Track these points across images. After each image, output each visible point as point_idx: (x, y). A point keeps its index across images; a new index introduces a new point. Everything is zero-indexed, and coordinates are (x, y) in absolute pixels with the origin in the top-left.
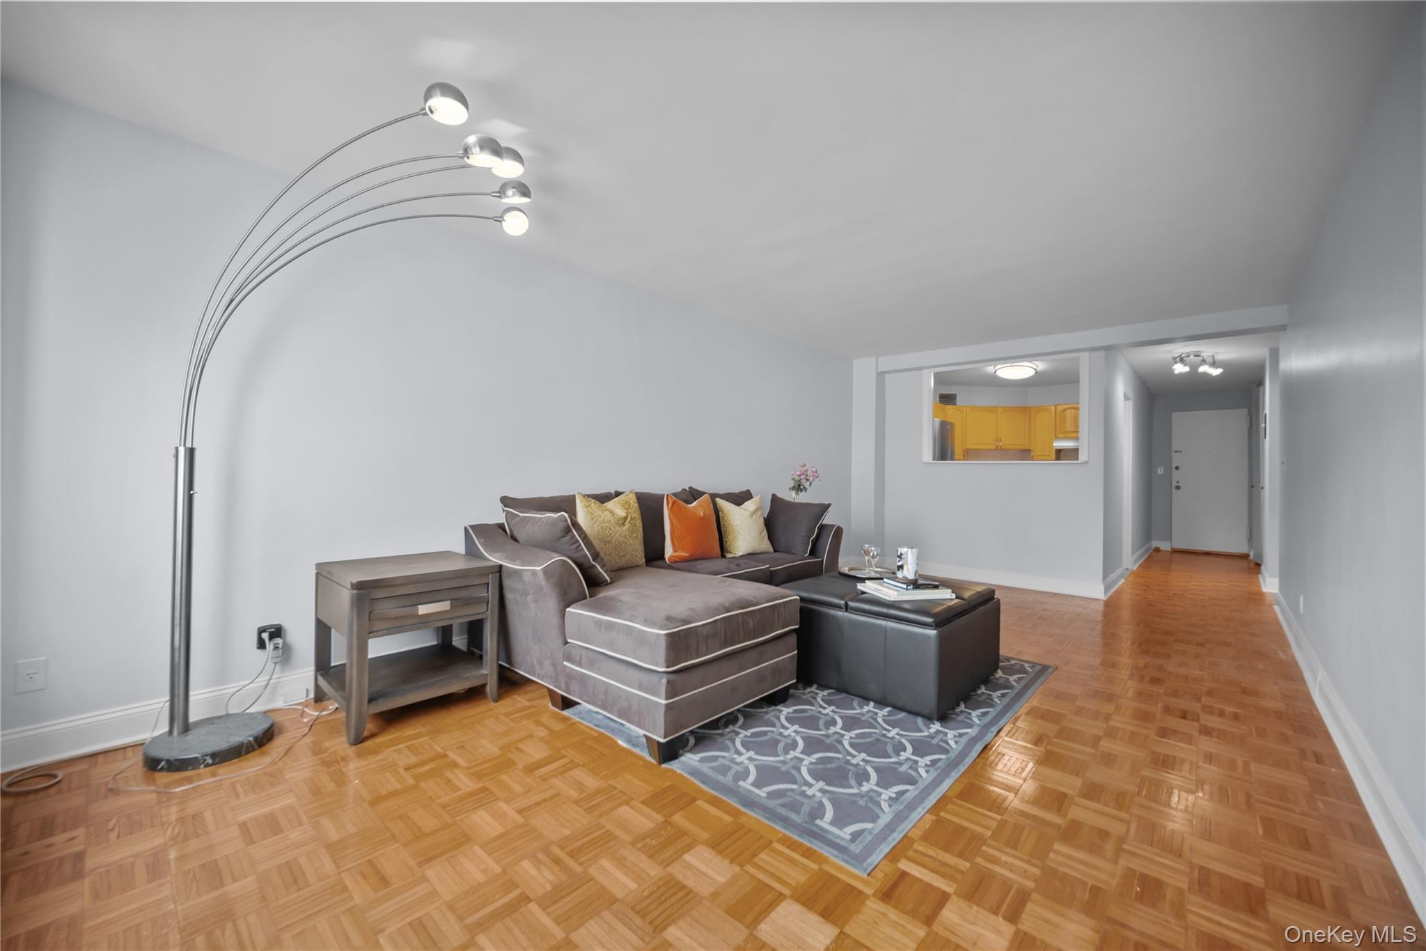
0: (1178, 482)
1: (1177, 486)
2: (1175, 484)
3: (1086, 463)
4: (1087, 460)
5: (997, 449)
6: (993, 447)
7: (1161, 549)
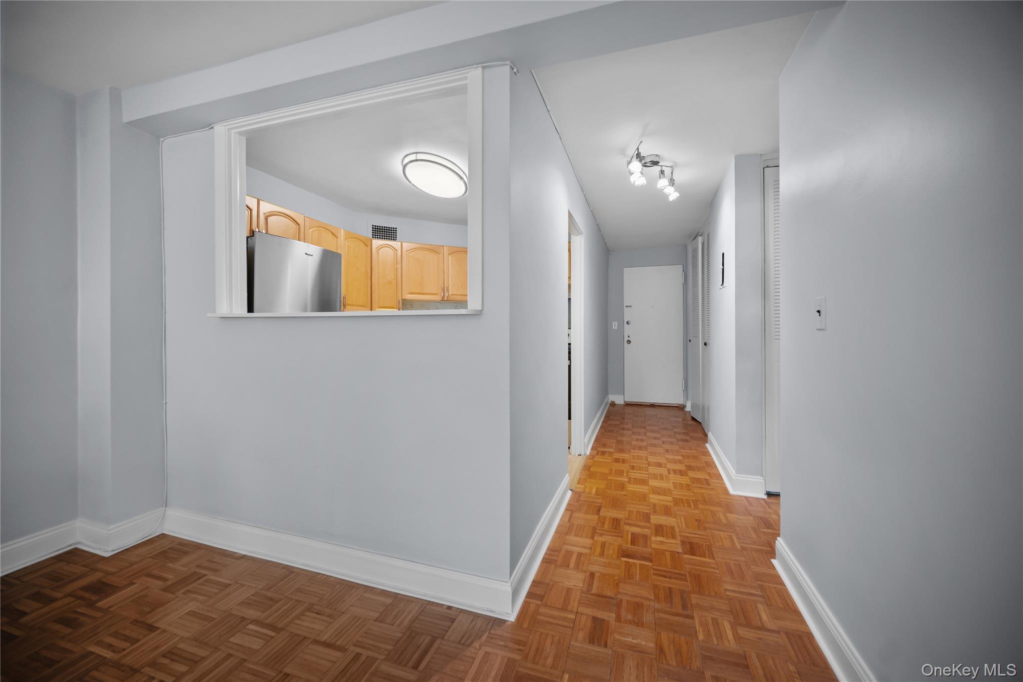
0: (629, 337)
1: (629, 340)
2: (626, 339)
3: (478, 314)
4: (479, 308)
5: (443, 300)
6: (438, 298)
7: (616, 403)
